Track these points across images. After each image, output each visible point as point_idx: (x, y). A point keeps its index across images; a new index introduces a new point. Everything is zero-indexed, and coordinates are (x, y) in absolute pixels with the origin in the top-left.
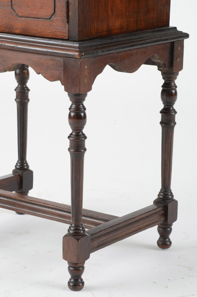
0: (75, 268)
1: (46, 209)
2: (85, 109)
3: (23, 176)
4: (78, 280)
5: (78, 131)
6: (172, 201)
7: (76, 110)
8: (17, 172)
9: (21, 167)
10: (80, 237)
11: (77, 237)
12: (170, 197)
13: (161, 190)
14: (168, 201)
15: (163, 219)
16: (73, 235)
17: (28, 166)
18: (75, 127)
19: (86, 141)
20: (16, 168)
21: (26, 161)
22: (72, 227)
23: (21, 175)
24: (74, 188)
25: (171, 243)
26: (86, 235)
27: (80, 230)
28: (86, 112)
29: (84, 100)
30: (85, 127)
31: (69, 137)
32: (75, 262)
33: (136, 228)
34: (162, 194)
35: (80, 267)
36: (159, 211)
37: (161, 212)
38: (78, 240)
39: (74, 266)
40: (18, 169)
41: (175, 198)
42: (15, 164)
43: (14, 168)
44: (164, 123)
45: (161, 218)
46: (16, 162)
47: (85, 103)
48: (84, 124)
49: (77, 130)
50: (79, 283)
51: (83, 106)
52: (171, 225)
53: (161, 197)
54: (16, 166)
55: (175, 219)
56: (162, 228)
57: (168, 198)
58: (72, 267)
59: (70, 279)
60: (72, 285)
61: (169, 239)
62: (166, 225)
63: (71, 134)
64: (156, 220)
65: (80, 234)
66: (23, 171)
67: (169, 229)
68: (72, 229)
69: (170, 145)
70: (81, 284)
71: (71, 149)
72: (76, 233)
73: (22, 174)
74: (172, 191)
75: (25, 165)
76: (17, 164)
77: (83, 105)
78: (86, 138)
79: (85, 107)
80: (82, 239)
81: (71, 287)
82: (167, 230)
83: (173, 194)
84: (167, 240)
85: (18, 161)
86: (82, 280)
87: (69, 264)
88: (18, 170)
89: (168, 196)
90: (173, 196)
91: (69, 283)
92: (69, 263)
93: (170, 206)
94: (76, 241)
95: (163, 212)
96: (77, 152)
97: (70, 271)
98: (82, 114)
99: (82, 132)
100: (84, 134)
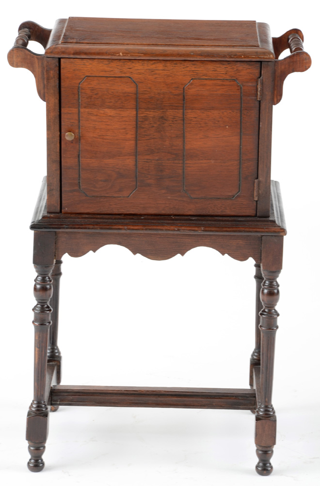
0: (264, 451)
2: (278, 286)
4: (267, 464)
19: (279, 318)
27: (269, 411)
28: (280, 288)
29: (277, 276)
30: (278, 304)
35: (269, 450)
39: (264, 449)
47: (278, 280)
48: (277, 300)
50: (267, 467)
58: (260, 450)
59: (258, 463)
60: (261, 470)
68: (262, 410)
77: (276, 282)
78: (278, 315)
79: (279, 283)
81: (260, 472)
87: (256, 447)
91: (257, 467)
94: (274, 422)
97: (258, 455)
98: (276, 291)
99: (275, 310)
100: (276, 311)
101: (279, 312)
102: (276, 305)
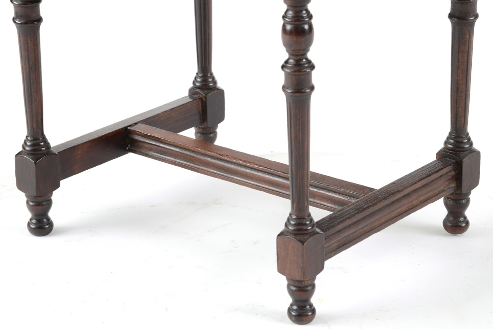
0: (300, 287)
1: (248, 171)
2: (311, 17)
3: (206, 100)
4: (305, 307)
5: (298, 58)
6: (469, 153)
7: (295, 21)
8: (197, 93)
9: (203, 85)
10: (306, 237)
11: (301, 238)
12: (467, 146)
13: (450, 134)
14: (462, 154)
15: (453, 185)
16: (294, 234)
17: (215, 82)
18: (293, 50)
19: (314, 73)
20: (195, 87)
21: (212, 74)
22: (293, 220)
23: (204, 99)
24: (294, 154)
25: (467, 223)
26: (318, 233)
27: (305, 224)
28: (314, 21)
30: (312, 48)
31: (283, 67)
32: (298, 278)
33: (404, 208)
34: (452, 141)
35: (307, 287)
36: (447, 173)
37: (450, 174)
38: (303, 243)
39: (297, 284)
40: (199, 88)
41: (476, 146)
42: (193, 79)
43: (191, 85)
44: (456, 18)
45: (450, 184)
46: (195, 75)
47: (310, 7)
48: (309, 43)
49: (297, 55)
50: (307, 311)
51: (308, 12)
52: (469, 193)
53: (450, 146)
54: (194, 83)
55: (475, 182)
56: (452, 199)
57: (464, 148)
58: (294, 286)
59: (291, 305)
60: (295, 316)
61: (465, 218)
62: (459, 194)
63: (286, 62)
64: (442, 188)
65: (306, 232)
66: (206, 91)
67: (464, 201)
68: (292, 222)
69: (466, 55)
70: (310, 314)
71: (288, 88)
72: (299, 230)
73: (206, 98)
74: (470, 135)
75: (210, 80)
76: (195, 78)
77: (306, 10)
78: (313, 67)
79: (312, 12)
80: (310, 241)
81: (293, 318)
82: (460, 203)
83: (473, 139)
84: (462, 219)
85: (197, 74)
86: (311, 306)
87: (288, 281)
88: (198, 90)
89: (462, 145)
90: (471, 144)
91: (290, 310)
92: (288, 279)
93: (466, 161)
94: (300, 244)
95: (453, 173)
96: (298, 94)
97: (291, 292)
98: (306, 27)
99: (307, 59)
100: (309, 62)
101: (314, 61)
102: (308, 51)
